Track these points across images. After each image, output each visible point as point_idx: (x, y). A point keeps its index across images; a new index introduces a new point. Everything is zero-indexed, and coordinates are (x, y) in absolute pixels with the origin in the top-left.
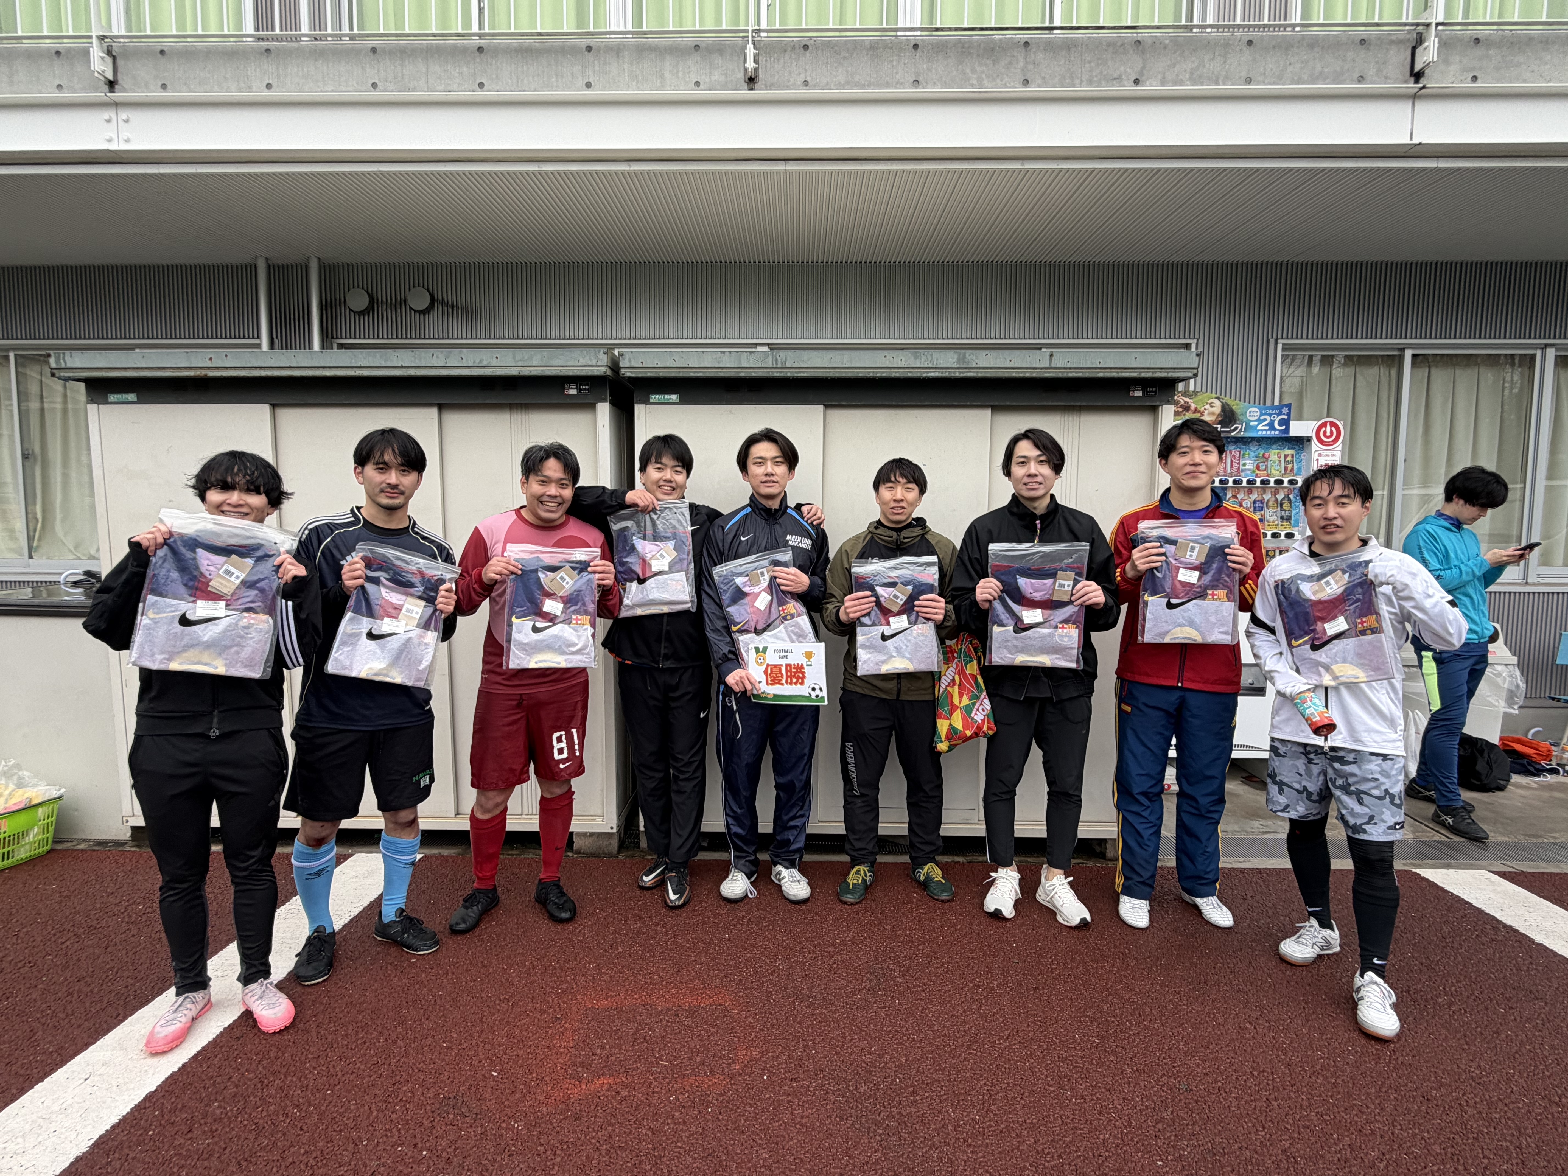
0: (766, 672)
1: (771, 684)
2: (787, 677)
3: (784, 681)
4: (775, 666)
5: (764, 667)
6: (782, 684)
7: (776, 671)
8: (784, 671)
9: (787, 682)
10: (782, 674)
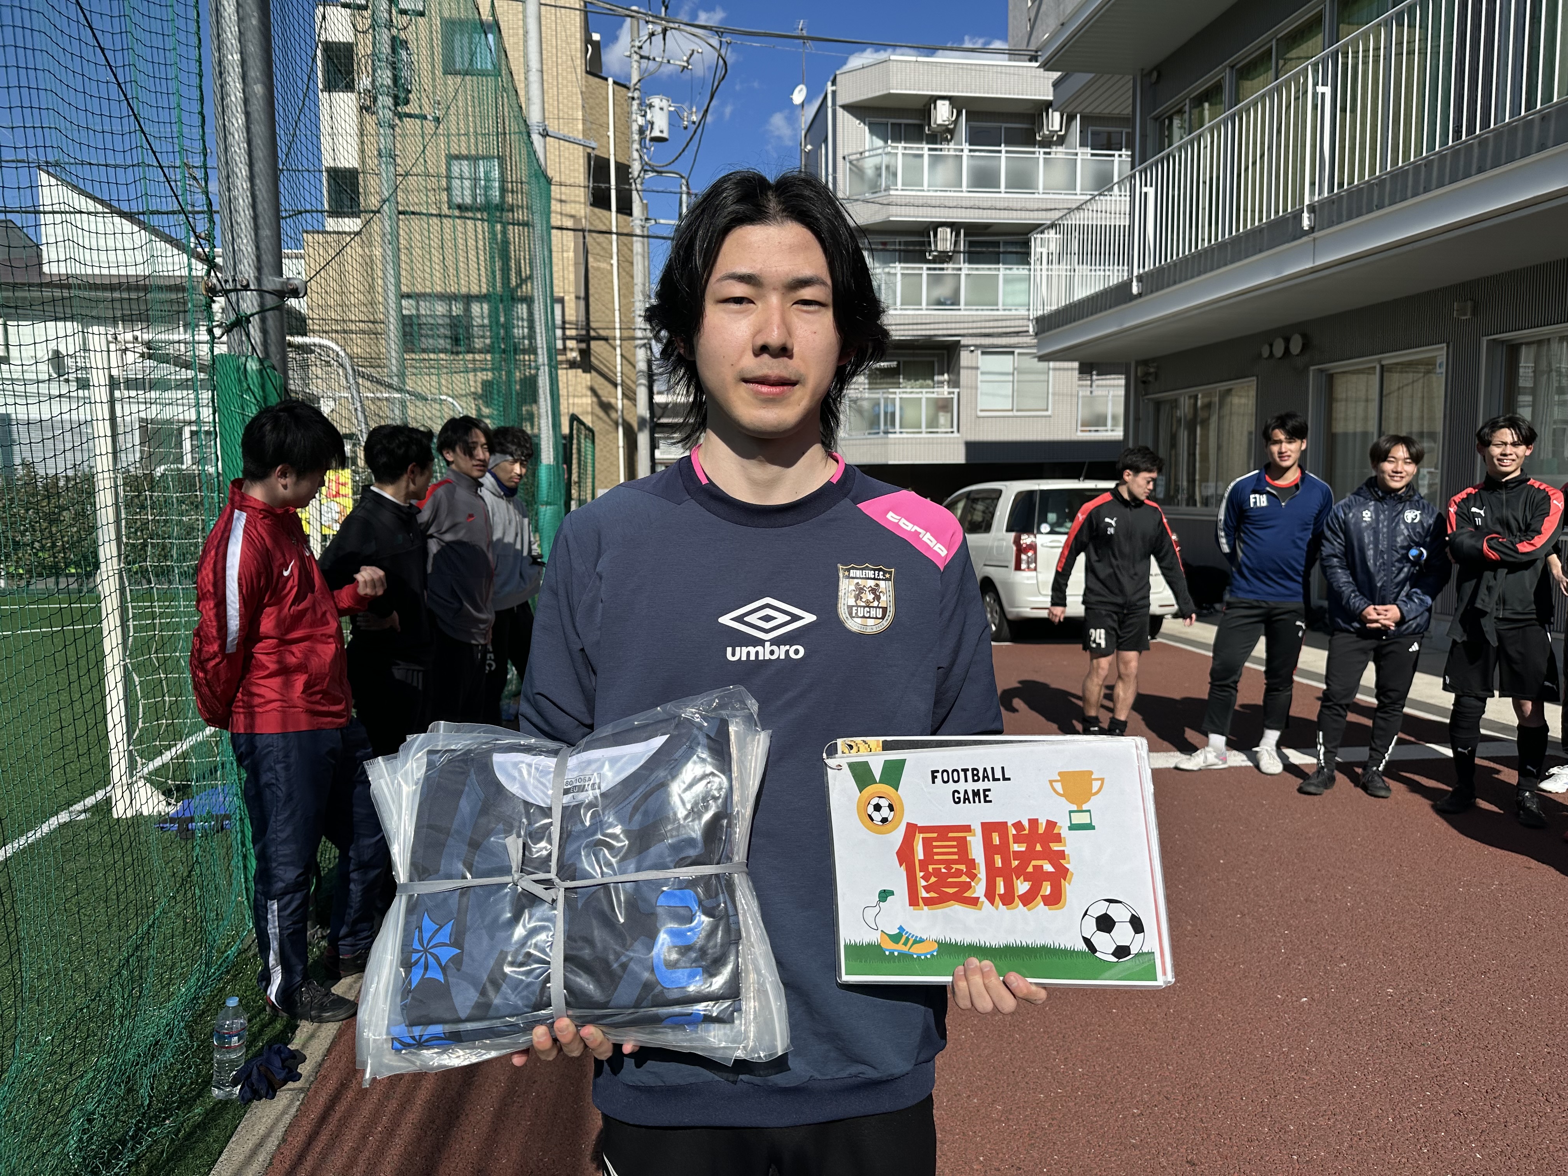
0: (905, 855)
1: (928, 902)
2: (992, 873)
3: (979, 889)
4: (943, 832)
5: (898, 836)
6: (974, 902)
7: (945, 851)
8: (977, 850)
9: (990, 895)
10: (971, 864)
